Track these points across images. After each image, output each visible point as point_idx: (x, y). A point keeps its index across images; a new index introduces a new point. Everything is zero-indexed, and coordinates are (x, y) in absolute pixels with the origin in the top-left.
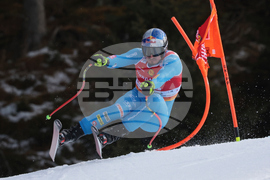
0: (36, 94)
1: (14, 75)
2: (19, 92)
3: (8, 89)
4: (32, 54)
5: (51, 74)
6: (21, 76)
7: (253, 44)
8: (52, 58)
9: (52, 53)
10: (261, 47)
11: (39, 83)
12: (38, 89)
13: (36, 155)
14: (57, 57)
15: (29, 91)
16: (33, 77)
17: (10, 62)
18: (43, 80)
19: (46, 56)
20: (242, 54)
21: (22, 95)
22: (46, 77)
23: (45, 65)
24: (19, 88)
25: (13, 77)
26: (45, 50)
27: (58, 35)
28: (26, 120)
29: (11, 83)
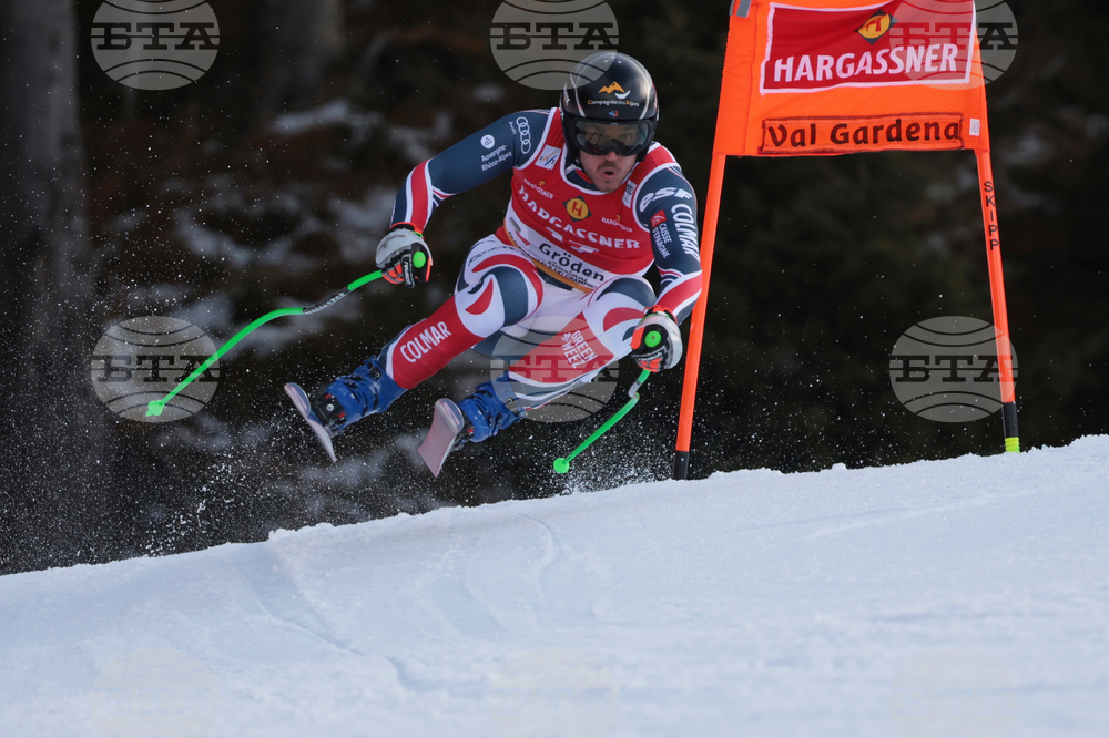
0: (300, 265)
1: (224, 195)
2: (239, 256)
3: (203, 243)
4: (290, 124)
5: (357, 195)
6: (249, 200)
7: (1067, 114)
8: (360, 137)
9: (362, 123)
10: (1094, 126)
11: (311, 225)
12: (310, 246)
13: (294, 480)
14: (377, 135)
15: (276, 254)
16: (291, 203)
17: (211, 147)
18: (326, 216)
19: (340, 131)
20: (1030, 148)
21: (253, 266)
22: (337, 204)
23: (335, 165)
24: (240, 242)
25: (221, 202)
26: (335, 112)
27: (385, 60)
28: (262, 353)
29: (215, 223)
